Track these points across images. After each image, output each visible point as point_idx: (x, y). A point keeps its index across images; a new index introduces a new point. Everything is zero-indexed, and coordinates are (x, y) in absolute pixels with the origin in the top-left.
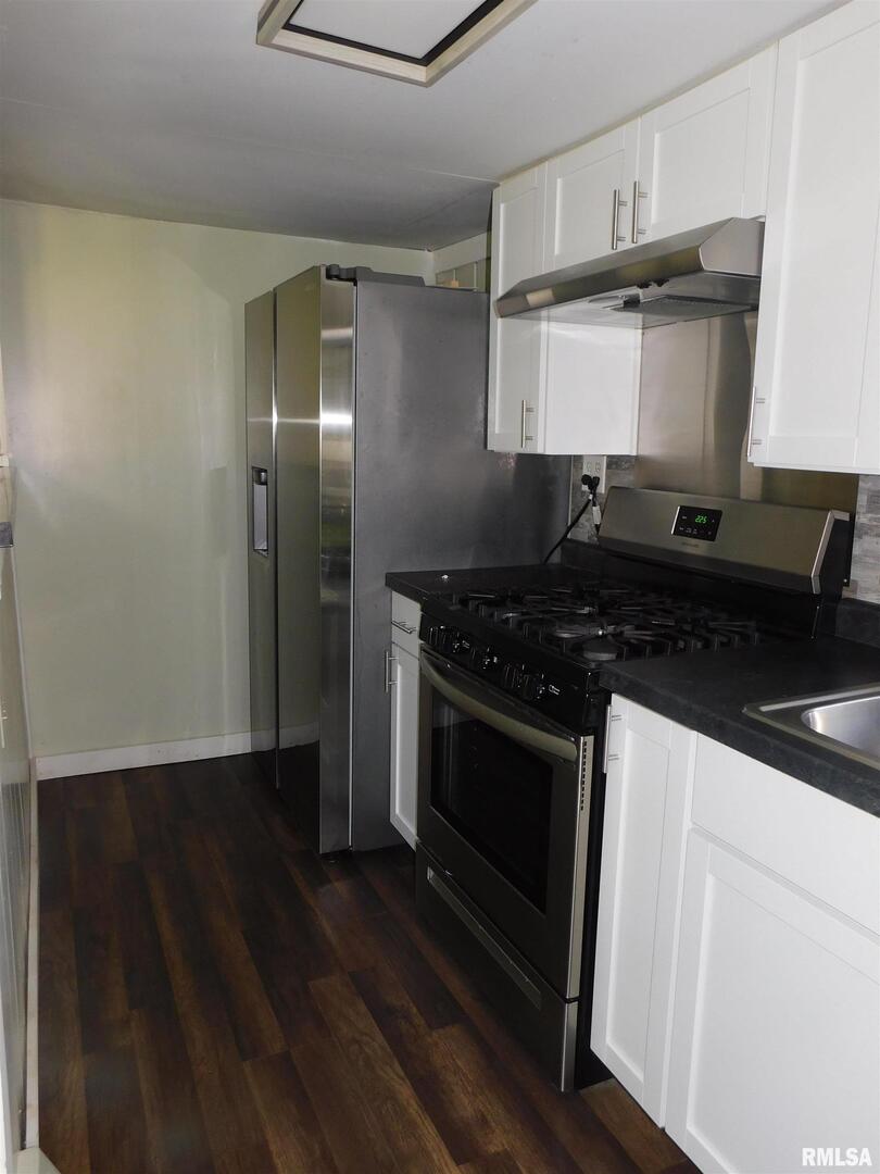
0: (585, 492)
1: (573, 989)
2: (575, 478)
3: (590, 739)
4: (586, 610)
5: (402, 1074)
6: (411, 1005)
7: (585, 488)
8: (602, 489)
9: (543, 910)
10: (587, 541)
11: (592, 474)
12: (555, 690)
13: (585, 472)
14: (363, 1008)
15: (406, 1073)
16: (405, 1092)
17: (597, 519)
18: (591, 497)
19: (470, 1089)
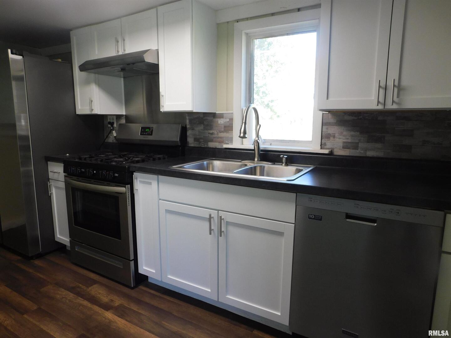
0: (109, 127)
1: (132, 257)
2: (106, 122)
3: (129, 186)
4: (114, 163)
5: (83, 300)
6: (79, 284)
7: (109, 126)
8: (115, 125)
9: (120, 239)
10: (112, 142)
11: (112, 121)
12: (116, 175)
13: (109, 121)
14: (63, 290)
15: (84, 299)
16: (85, 303)
17: (115, 134)
18: (112, 128)
19: (105, 296)
